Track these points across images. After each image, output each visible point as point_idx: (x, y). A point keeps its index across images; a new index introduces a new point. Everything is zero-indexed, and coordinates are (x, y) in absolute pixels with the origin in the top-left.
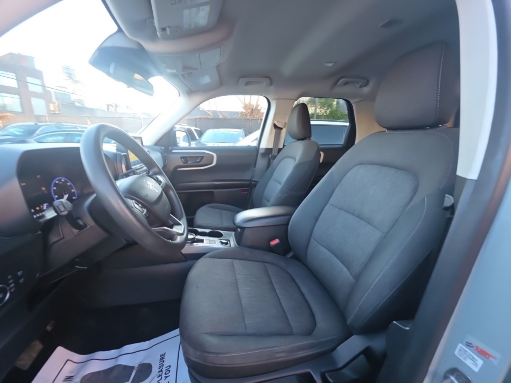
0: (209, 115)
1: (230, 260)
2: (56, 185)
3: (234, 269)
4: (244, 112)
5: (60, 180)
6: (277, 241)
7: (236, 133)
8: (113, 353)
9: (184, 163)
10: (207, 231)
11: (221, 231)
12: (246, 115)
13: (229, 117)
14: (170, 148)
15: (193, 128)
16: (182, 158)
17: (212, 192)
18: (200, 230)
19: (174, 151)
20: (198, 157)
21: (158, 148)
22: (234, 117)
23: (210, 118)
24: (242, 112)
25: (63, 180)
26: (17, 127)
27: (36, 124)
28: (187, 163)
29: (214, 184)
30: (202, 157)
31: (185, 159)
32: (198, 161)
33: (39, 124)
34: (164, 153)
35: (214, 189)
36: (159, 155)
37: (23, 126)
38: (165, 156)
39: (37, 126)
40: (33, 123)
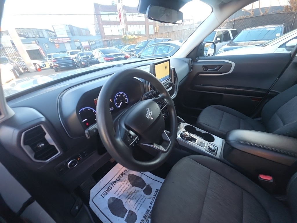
0: (250, 14)
1: (209, 170)
2: (117, 97)
3: (209, 182)
4: (290, 6)
5: (119, 94)
6: (269, 178)
7: (274, 29)
9: (204, 70)
10: (203, 132)
11: (214, 136)
12: (291, 9)
13: (270, 13)
14: (197, 58)
15: (229, 30)
16: (204, 66)
17: (222, 95)
18: (198, 129)
19: (199, 61)
20: (217, 66)
21: (188, 60)
22: (277, 11)
23: (249, 17)
24: (287, 6)
25: (121, 94)
26: (143, 42)
27: (148, 40)
28: (207, 71)
29: (226, 89)
30: (221, 66)
31: (206, 67)
32: (216, 69)
33: (149, 40)
34: (191, 63)
35: (224, 93)
36: (186, 65)
37: (144, 42)
38: (191, 66)
39: (148, 42)
40: (146, 40)
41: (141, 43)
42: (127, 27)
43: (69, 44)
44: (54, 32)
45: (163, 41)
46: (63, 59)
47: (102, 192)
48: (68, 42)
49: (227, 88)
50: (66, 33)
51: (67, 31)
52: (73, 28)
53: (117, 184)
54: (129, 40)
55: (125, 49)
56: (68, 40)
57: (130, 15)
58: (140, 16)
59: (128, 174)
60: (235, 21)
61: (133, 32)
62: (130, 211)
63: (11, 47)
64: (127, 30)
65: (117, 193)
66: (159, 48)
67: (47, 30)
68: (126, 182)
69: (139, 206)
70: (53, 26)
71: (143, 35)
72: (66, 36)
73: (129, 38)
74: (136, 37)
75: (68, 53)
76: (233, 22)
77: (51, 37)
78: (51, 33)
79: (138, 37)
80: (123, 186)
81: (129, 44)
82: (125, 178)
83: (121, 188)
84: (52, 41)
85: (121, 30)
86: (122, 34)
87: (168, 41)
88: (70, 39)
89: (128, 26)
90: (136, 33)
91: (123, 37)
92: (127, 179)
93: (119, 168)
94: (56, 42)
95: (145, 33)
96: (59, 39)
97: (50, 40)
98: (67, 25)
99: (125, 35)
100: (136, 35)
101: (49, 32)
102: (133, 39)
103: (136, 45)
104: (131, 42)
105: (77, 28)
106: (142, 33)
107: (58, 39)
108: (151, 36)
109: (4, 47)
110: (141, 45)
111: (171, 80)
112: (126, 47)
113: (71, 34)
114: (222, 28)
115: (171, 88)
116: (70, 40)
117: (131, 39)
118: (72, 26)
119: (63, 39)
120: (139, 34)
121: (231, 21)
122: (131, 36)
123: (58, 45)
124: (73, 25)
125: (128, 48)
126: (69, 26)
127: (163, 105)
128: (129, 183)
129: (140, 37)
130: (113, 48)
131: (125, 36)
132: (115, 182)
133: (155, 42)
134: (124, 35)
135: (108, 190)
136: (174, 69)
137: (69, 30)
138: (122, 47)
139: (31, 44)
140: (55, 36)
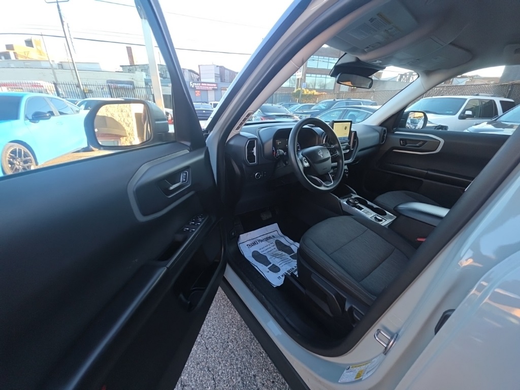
8: (291, 241)
9: (401, 145)
10: (375, 206)
11: (386, 212)
14: (395, 129)
15: (497, 100)
16: (401, 139)
17: (422, 181)
18: (369, 203)
19: (397, 132)
20: (420, 141)
21: (380, 128)
26: (325, 102)
28: (404, 146)
29: (427, 173)
30: (426, 142)
31: (405, 141)
32: (417, 145)
33: (337, 100)
34: (384, 134)
35: (424, 179)
36: (376, 134)
37: (327, 102)
38: (383, 136)
39: (334, 102)
40: (333, 100)
41: (323, 103)
42: (305, 77)
43: (213, 92)
44: (198, 75)
45: (361, 105)
46: (204, 112)
47: (249, 243)
48: (213, 89)
49: (429, 172)
50: (214, 77)
51: (215, 74)
52: (225, 71)
53: (263, 242)
54: (304, 96)
55: (295, 109)
56: (214, 86)
57: (314, 60)
58: (330, 61)
59: (276, 239)
60: (513, 85)
61: (313, 84)
62: (273, 265)
63: (143, 88)
64: (304, 82)
65: (262, 250)
66: (351, 113)
67: (190, 71)
68: (272, 245)
69: (284, 263)
70: (199, 66)
71: (328, 91)
72: (213, 80)
73: (305, 93)
74: (316, 93)
75: (211, 104)
76: (509, 87)
77: (193, 80)
78: (195, 75)
79: (319, 93)
80: (269, 247)
81: (302, 103)
82: (273, 241)
83: (267, 248)
84: (193, 87)
85: (295, 81)
86: (295, 87)
87: (371, 105)
88: (217, 86)
89: (307, 75)
90: (317, 87)
91: (295, 91)
92: (274, 242)
93: (267, 231)
94: (197, 88)
95: (333, 89)
96: (203, 84)
97: (191, 84)
98: (217, 66)
99: (299, 89)
100: (317, 90)
101: (192, 73)
102: (310, 95)
103: (314, 105)
104: (306, 100)
105: (230, 71)
106: (327, 88)
107: (201, 84)
108: (342, 95)
109: (135, 86)
110: (322, 106)
111: (349, 143)
112: (296, 106)
113: (219, 79)
114: (480, 94)
115: (348, 151)
116: (216, 88)
117: (306, 95)
118: (225, 69)
119: (208, 85)
120: (323, 89)
121: (504, 85)
122: (308, 90)
123: (199, 91)
124: (225, 67)
125: (299, 109)
126: (221, 67)
127: (334, 153)
128: (275, 247)
129: (323, 93)
130: (276, 106)
131: (299, 91)
132: (262, 241)
133: (347, 104)
134: (297, 88)
135: (254, 244)
136: (355, 132)
137: (219, 73)
138: (290, 105)
139: (167, 87)
140: (199, 79)
